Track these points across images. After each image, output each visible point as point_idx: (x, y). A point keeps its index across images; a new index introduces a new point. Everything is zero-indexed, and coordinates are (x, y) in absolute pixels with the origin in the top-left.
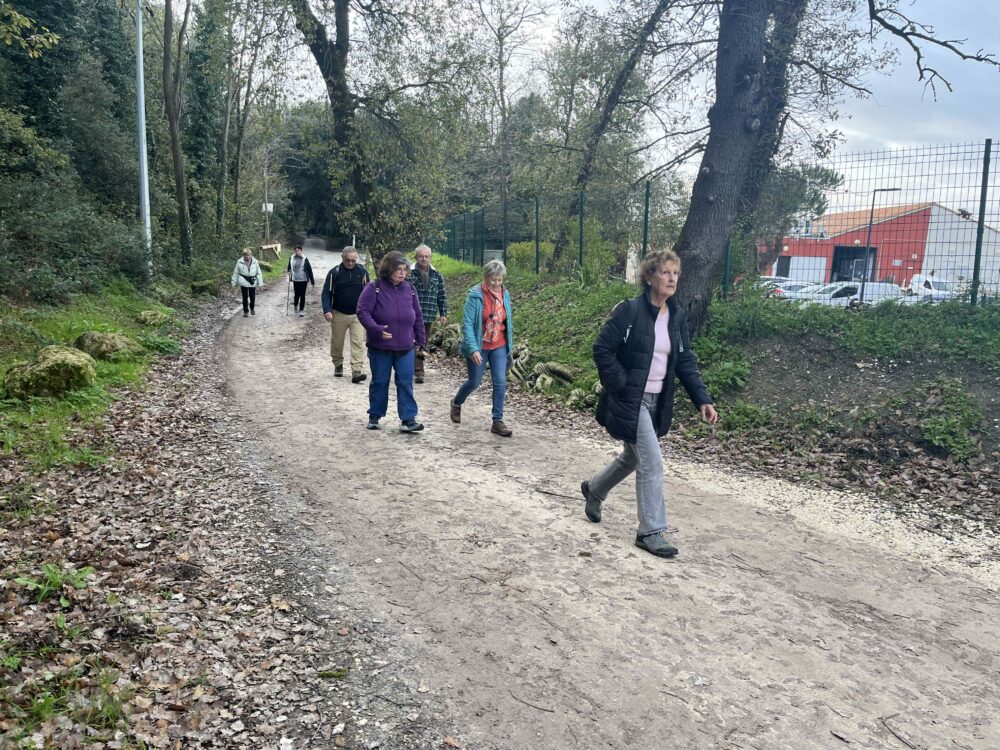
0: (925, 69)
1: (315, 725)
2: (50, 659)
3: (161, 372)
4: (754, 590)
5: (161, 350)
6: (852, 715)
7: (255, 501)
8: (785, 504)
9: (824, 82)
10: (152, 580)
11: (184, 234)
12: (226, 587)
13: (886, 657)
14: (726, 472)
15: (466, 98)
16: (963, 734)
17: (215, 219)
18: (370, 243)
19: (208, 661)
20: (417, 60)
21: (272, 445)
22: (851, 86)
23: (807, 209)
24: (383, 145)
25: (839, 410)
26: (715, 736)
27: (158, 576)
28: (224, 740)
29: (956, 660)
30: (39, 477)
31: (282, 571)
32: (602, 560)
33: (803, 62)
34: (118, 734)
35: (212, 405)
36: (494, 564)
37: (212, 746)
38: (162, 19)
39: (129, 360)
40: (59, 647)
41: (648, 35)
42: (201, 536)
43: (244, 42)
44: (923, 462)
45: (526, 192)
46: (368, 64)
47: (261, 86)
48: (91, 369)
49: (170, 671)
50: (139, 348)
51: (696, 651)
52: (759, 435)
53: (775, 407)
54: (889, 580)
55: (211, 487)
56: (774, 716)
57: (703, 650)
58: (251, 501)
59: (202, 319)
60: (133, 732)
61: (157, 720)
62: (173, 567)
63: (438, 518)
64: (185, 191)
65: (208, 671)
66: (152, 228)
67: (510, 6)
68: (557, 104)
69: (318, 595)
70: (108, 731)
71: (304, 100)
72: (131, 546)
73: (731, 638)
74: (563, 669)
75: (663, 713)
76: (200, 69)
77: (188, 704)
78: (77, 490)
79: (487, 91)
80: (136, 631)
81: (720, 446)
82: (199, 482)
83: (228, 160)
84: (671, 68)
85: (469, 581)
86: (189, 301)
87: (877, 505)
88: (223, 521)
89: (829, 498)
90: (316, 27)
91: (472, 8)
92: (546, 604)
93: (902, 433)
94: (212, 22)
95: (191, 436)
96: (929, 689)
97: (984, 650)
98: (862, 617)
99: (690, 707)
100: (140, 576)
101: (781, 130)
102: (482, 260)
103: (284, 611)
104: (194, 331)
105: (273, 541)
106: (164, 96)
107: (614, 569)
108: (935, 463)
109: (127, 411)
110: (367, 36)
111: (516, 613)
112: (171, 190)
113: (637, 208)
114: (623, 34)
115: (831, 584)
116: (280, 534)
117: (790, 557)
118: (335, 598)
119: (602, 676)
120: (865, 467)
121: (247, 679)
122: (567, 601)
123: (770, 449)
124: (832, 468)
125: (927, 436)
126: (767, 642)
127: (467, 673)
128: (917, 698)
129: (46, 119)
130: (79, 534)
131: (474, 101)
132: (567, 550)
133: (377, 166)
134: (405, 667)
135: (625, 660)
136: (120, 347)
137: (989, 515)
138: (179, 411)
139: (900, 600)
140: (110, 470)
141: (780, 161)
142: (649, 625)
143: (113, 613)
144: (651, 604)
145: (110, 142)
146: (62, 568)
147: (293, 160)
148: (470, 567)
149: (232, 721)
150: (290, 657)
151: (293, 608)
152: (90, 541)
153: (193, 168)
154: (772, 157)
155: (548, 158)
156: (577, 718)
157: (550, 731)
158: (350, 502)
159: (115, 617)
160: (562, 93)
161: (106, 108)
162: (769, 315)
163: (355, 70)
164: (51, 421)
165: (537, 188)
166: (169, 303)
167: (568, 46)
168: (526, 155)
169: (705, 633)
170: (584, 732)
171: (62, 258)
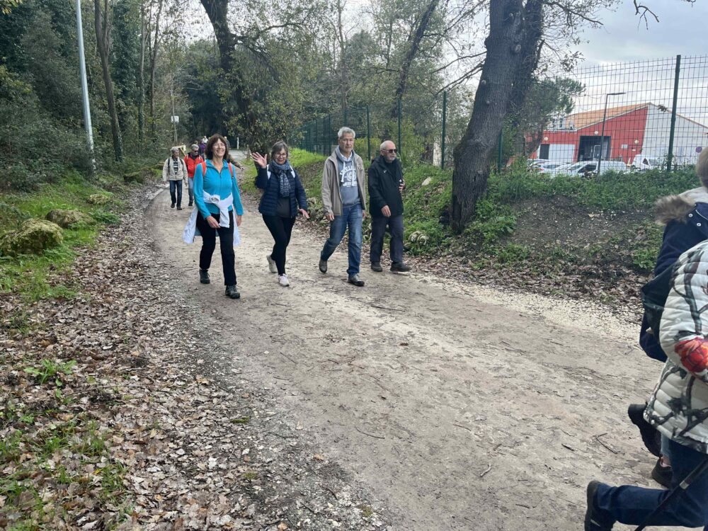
0: (640, 7)
1: (231, 450)
2: (53, 417)
3: (108, 236)
4: (516, 363)
5: (107, 222)
6: (576, 435)
7: (180, 318)
8: (539, 310)
9: (569, 17)
10: (116, 368)
11: (115, 139)
12: (165, 371)
13: (600, 400)
14: (500, 290)
15: (314, 35)
17: (137, 128)
18: (250, 142)
19: (157, 415)
20: (279, 7)
21: (189, 282)
22: (588, 19)
23: (559, 110)
24: (257, 71)
25: (577, 246)
26: (488, 449)
27: (120, 365)
28: (172, 460)
30: (32, 306)
31: (203, 360)
32: (415, 348)
33: (554, 3)
34: (103, 459)
35: (145, 257)
36: (344, 352)
37: (165, 464)
39: (84, 229)
40: (58, 409)
42: (146, 341)
44: (633, 279)
45: (360, 103)
46: (243, 11)
47: (167, 28)
48: (59, 234)
49: (134, 421)
50: (93, 220)
51: (477, 401)
52: (522, 265)
53: (534, 246)
54: (606, 354)
55: (150, 310)
56: (525, 436)
57: (481, 400)
58: (178, 318)
60: (113, 457)
61: (128, 450)
62: (129, 360)
63: (304, 325)
64: (115, 109)
65: (159, 421)
66: (94, 136)
68: (380, 38)
70: (96, 457)
71: (198, 39)
72: (99, 348)
73: (500, 392)
74: (390, 413)
75: (455, 437)
76: (121, 18)
77: (147, 440)
78: (59, 314)
79: (329, 29)
80: (109, 398)
81: (496, 274)
82: (141, 307)
83: (144, 85)
84: (461, 9)
85: (327, 363)
86: (123, 187)
87: (600, 308)
88: (160, 331)
89: (569, 304)
92: (379, 375)
93: (619, 260)
95: (133, 278)
98: (586, 377)
99: (472, 433)
100: (107, 366)
101: (539, 52)
103: (205, 384)
104: (128, 208)
105: (194, 342)
106: (97, 41)
107: (424, 352)
108: (639, 279)
109: (87, 263)
111: (359, 381)
112: (104, 108)
113: (440, 112)
115: (568, 357)
116: (199, 338)
117: (541, 342)
118: (238, 376)
119: (416, 417)
120: (593, 284)
121: (185, 425)
122: (392, 373)
123: (530, 275)
124: (571, 285)
125: (635, 262)
126: (523, 394)
127: (327, 417)
128: (619, 424)
129: (13, 59)
130: (64, 342)
131: (321, 37)
132: (392, 342)
133: (253, 86)
134: (287, 415)
135: (430, 407)
136: (78, 219)
138: (123, 262)
139: (611, 366)
140: (80, 301)
141: (539, 75)
142: (446, 386)
143: (92, 388)
144: (448, 373)
145: (59, 74)
146: (54, 362)
147: (191, 83)
148: (328, 354)
149: (177, 449)
150: (211, 412)
151: (211, 383)
152: (72, 346)
153: (119, 91)
154: (533, 72)
155: (375, 77)
156: (400, 442)
157: (382, 449)
158: (245, 317)
159: (94, 390)
160: (384, 29)
161: (56, 50)
162: (529, 183)
163: (234, 16)
164: (36, 270)
165: (368, 100)
166: (108, 188)
168: (359, 76)
169: (483, 389)
170: (403, 449)
171: (32, 158)
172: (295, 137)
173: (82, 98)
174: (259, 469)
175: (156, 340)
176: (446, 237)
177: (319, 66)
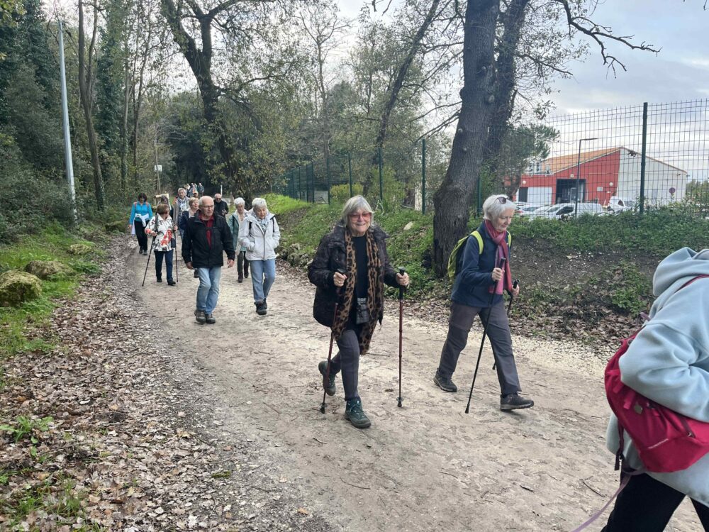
0: (607, 57)
1: (212, 507)
2: (28, 476)
3: (88, 286)
5: (87, 271)
6: (563, 479)
7: (161, 369)
8: (523, 351)
9: (540, 68)
10: (93, 423)
11: (98, 189)
12: (145, 425)
13: (586, 442)
15: (296, 87)
17: (120, 178)
18: (233, 190)
19: (136, 472)
20: (261, 61)
21: (171, 332)
22: (558, 70)
23: (534, 154)
24: (240, 121)
25: (557, 288)
26: (474, 497)
27: (97, 420)
28: (150, 519)
30: (8, 361)
31: (184, 413)
33: (525, 55)
34: (79, 520)
35: (126, 307)
36: (328, 400)
37: (143, 524)
38: (77, 37)
39: (64, 279)
40: (34, 468)
41: (419, 40)
42: (125, 394)
43: (136, 52)
44: (613, 319)
45: (342, 150)
46: (226, 64)
47: (151, 81)
48: (38, 286)
49: (111, 479)
50: (73, 271)
51: (463, 446)
54: (589, 395)
55: (129, 361)
56: (512, 482)
57: (467, 445)
58: (159, 369)
59: (115, 249)
60: (89, 517)
61: (104, 510)
62: (108, 415)
63: (288, 373)
65: (137, 478)
66: (75, 186)
67: (324, 22)
68: (360, 89)
69: (209, 426)
70: (72, 518)
71: (181, 91)
72: (76, 403)
73: (486, 437)
74: (376, 463)
75: (441, 485)
76: (105, 72)
77: (125, 499)
78: (36, 368)
79: (311, 81)
80: (85, 455)
82: (121, 359)
83: (128, 136)
84: (437, 62)
85: (311, 412)
86: (104, 236)
87: (582, 349)
88: (140, 383)
89: (551, 346)
90: (188, 42)
91: (297, 24)
93: (598, 301)
94: (113, 38)
95: (113, 329)
98: (571, 419)
99: (459, 480)
100: (84, 421)
101: (513, 101)
102: (313, 199)
103: (186, 438)
104: (109, 257)
105: (175, 394)
106: (80, 92)
107: (409, 399)
108: (620, 320)
109: (66, 314)
110: (224, 45)
111: (343, 430)
112: (87, 158)
114: (402, 40)
115: (552, 399)
116: (180, 389)
117: (525, 384)
118: (220, 428)
119: (401, 465)
120: (574, 324)
121: (164, 481)
123: (512, 317)
124: (553, 326)
125: (614, 302)
128: (605, 467)
130: (40, 397)
131: (302, 88)
132: (377, 388)
133: (236, 136)
134: (271, 468)
135: (417, 455)
136: (57, 270)
138: (102, 312)
139: (595, 407)
140: (57, 354)
141: (515, 123)
142: (432, 432)
143: (68, 445)
144: (433, 419)
145: (41, 125)
146: (30, 419)
147: (175, 133)
148: (312, 402)
149: (155, 508)
150: (192, 467)
151: (192, 436)
152: (48, 401)
153: (103, 142)
154: (508, 120)
155: (356, 126)
156: (385, 492)
157: (367, 500)
158: (228, 366)
159: (71, 447)
160: (364, 80)
161: (39, 102)
163: (217, 69)
164: (13, 323)
165: (350, 147)
166: (90, 238)
167: (366, 48)
168: (340, 124)
169: (469, 434)
170: (389, 500)
171: (12, 210)
172: (278, 184)
173: (64, 149)
174: (241, 527)
175: (136, 393)
176: (429, 280)
177: (301, 116)
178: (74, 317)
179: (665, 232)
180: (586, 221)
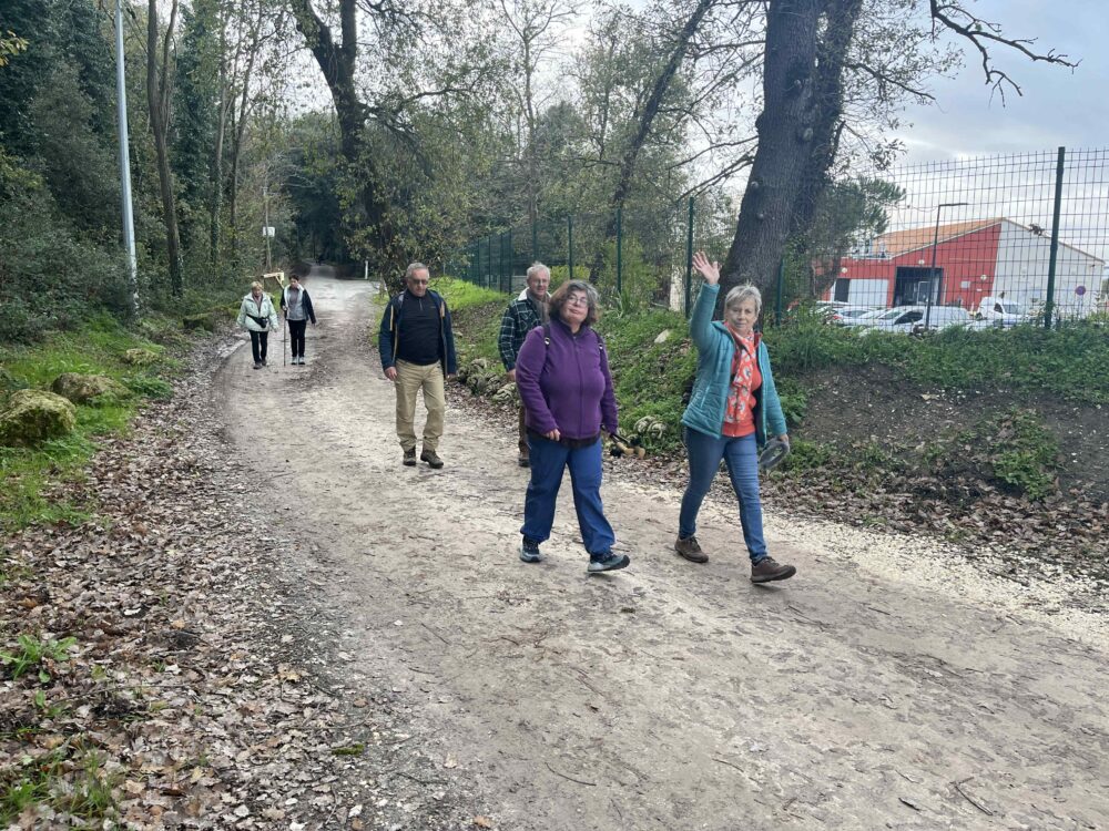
0: (992, 72)
1: (329, 808)
2: (28, 741)
4: (813, 645)
5: (150, 393)
6: (922, 780)
7: (259, 560)
8: (847, 551)
9: (882, 87)
10: (142, 650)
11: (174, 261)
13: (958, 715)
14: (782, 517)
15: (488, 107)
16: (1041, 797)
17: (209, 245)
18: (385, 269)
19: (208, 740)
20: (434, 65)
21: (277, 497)
22: (912, 91)
23: (865, 227)
24: (397, 160)
25: (904, 446)
26: (773, 807)
27: (150, 646)
28: (226, 826)
29: (1034, 715)
30: (13, 537)
31: (290, 637)
32: (646, 616)
33: (859, 65)
34: (107, 824)
35: (208, 453)
36: (528, 624)
38: (146, 21)
39: (113, 405)
40: (39, 727)
41: (688, 36)
42: (197, 600)
43: (239, 44)
44: (996, 502)
45: (559, 211)
46: (378, 69)
47: (258, 95)
48: (70, 415)
49: (165, 752)
50: (127, 391)
51: (751, 714)
52: (817, 476)
53: (834, 445)
54: (961, 631)
55: (208, 545)
56: (836, 783)
57: (759, 713)
58: (254, 560)
59: (197, 358)
60: (124, 820)
61: (151, 806)
62: (166, 636)
63: (464, 574)
64: (174, 214)
65: (207, 751)
66: (138, 255)
67: (535, 5)
68: (591, 113)
69: (331, 663)
70: (96, 820)
71: (307, 110)
72: (118, 613)
73: (790, 699)
74: (605, 738)
75: (715, 783)
76: (189, 76)
77: (186, 788)
78: (57, 552)
79: (512, 99)
80: (125, 708)
81: (775, 488)
82: (194, 540)
83: (222, 179)
84: (716, 73)
85: (500, 642)
86: (181, 337)
87: (946, 549)
88: (223, 583)
89: (894, 542)
90: (319, 30)
91: (493, 7)
92: (585, 666)
93: (973, 470)
94: (200, 25)
95: (185, 489)
96: (1006, 749)
97: (1065, 705)
98: (932, 672)
99: (745, 775)
100: (128, 646)
101: (836, 140)
102: (510, 287)
103: (293, 681)
104: (187, 371)
105: (279, 603)
106: (149, 107)
107: (661, 626)
109: (112, 462)
110: (376, 38)
111: (552, 677)
112: (158, 213)
113: (681, 227)
114: (662, 35)
115: (898, 636)
116: (287, 596)
117: (853, 608)
118: (350, 665)
119: (648, 744)
120: (932, 508)
121: (252, 758)
122: (608, 662)
123: (829, 491)
124: (897, 510)
125: (999, 474)
126: (828, 702)
127: (498, 744)
128: (993, 760)
129: (15, 135)
130: (59, 601)
131: (498, 110)
132: (608, 606)
133: (390, 184)
134: (431, 741)
135: (672, 726)
136: (103, 390)
137: (1068, 558)
138: (171, 461)
139: (972, 653)
140: (93, 529)
141: (837, 175)
142: (699, 687)
143: (98, 688)
144: (702, 663)
145: (87, 159)
146: (40, 639)
147: (296, 178)
148: (501, 627)
149: (236, 806)
150: (300, 733)
151: (302, 678)
152: (72, 609)
153: (183, 188)
154: (827, 170)
155: (581, 173)
156: (621, 791)
157: (591, 806)
158: (366, 558)
159: (102, 693)
160: (596, 101)
161: (82, 120)
162: (826, 344)
163: (364, 77)
164: (26, 475)
165: (570, 207)
166: (158, 339)
167: (602, 49)
168: (557, 170)
169: (761, 693)
170: (628, 806)
171: (36, 291)
172: (455, 262)
173: (121, 196)
177: (495, 154)
178: (124, 468)
179: (1085, 362)
180: (955, 339)
